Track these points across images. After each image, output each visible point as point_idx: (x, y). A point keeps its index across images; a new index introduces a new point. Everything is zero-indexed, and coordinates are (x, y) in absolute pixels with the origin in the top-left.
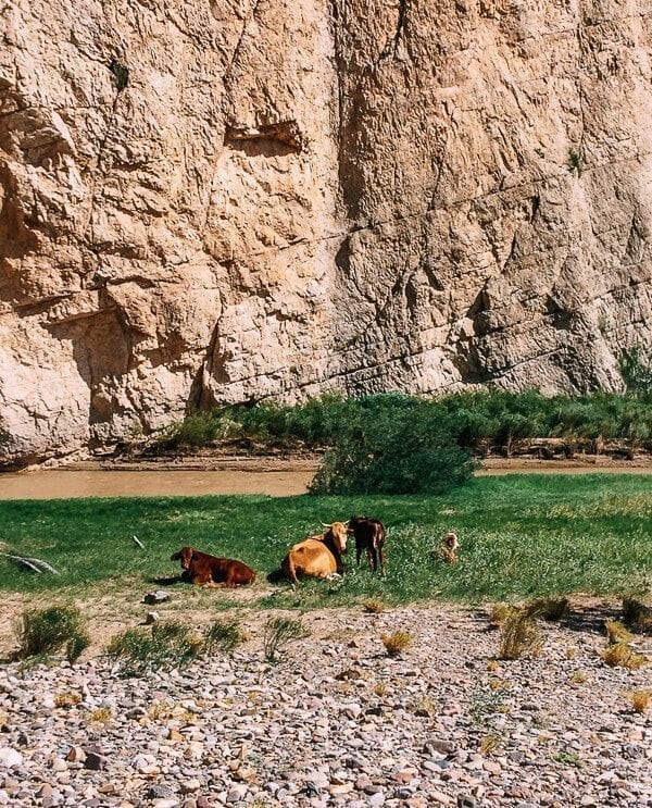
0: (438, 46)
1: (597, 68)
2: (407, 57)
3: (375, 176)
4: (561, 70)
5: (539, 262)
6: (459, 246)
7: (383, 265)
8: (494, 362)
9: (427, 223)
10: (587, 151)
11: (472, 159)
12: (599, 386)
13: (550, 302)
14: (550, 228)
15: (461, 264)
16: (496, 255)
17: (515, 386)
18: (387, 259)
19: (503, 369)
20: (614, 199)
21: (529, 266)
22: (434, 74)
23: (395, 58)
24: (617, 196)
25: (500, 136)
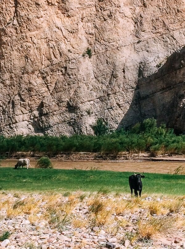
0: (28, 18)
1: (103, 17)
2: (17, 23)
3: (4, 65)
4: (86, 19)
5: (65, 90)
6: (32, 86)
7: (5, 94)
8: (45, 125)
9: (20, 79)
10: (96, 48)
11: (40, 56)
12: (82, 133)
13: (68, 103)
14: (70, 78)
15: (32, 93)
16: (48, 88)
17: (53, 133)
18: (7, 92)
19: (48, 127)
20: (106, 64)
21: (61, 91)
22: (27, 28)
23: (13, 24)
24: (107, 63)
25: (53, 46)
